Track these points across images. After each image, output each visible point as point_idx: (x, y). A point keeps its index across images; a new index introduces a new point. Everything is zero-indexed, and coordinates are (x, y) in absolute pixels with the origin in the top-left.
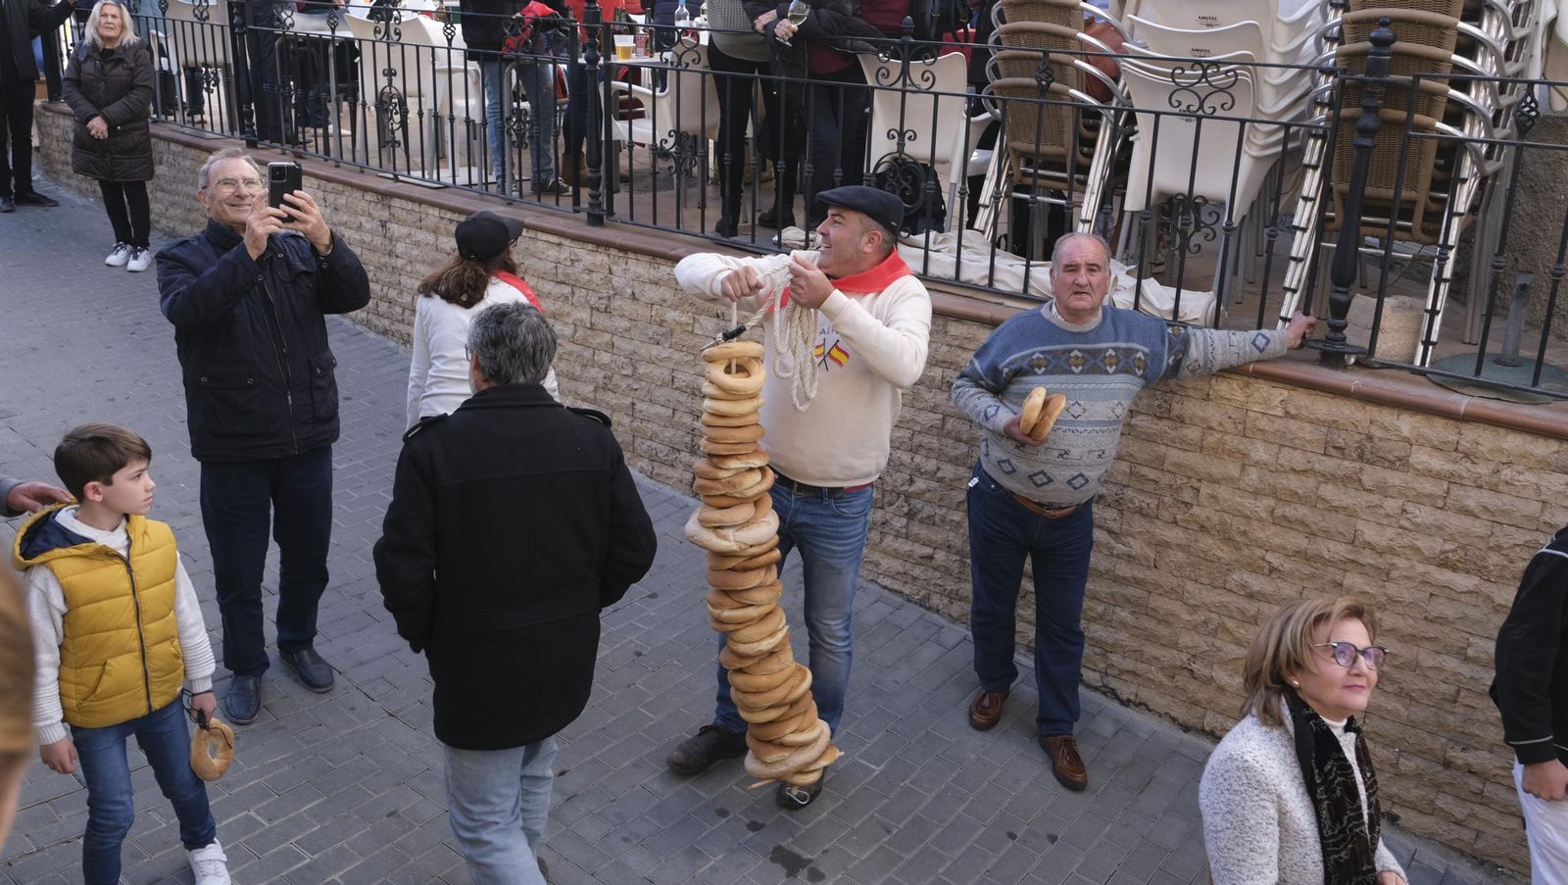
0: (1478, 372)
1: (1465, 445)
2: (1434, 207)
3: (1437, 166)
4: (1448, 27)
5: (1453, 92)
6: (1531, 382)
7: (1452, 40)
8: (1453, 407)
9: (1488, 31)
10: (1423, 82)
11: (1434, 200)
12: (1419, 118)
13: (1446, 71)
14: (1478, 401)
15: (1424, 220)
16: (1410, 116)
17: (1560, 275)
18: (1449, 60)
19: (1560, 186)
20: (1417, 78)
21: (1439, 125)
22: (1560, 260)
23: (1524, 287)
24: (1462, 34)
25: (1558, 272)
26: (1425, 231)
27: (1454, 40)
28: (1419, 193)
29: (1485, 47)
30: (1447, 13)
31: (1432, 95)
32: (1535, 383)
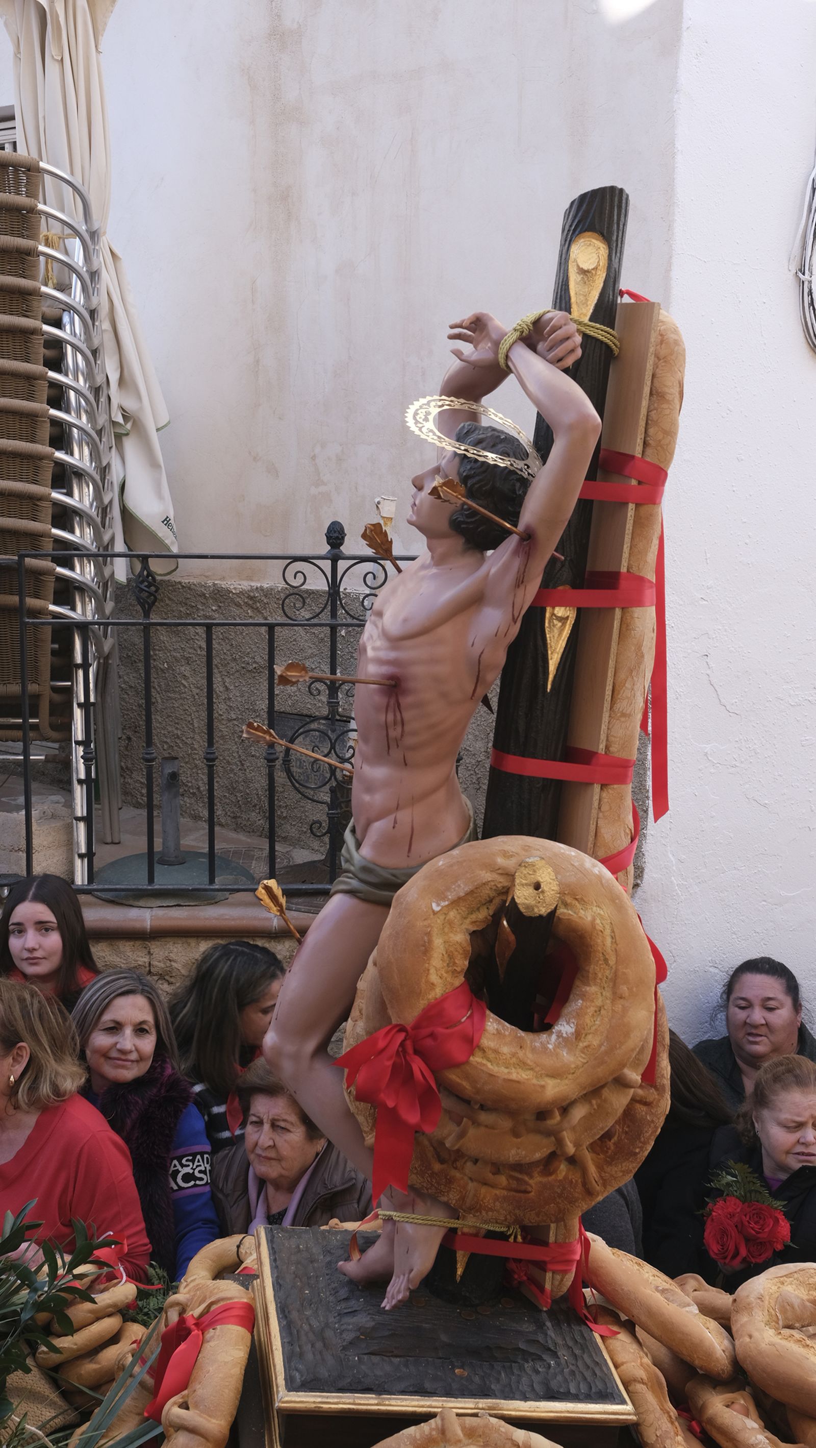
0: (151, 880)
1: (158, 965)
2: (57, 698)
3: (54, 653)
4: (41, 498)
5: (59, 570)
6: (206, 879)
7: (47, 512)
8: (138, 925)
9: (81, 500)
10: (27, 560)
11: (55, 690)
12: (31, 602)
13: (48, 547)
14: (160, 912)
15: (51, 715)
16: (22, 601)
17: (213, 760)
18: (50, 536)
19: (161, 654)
20: (22, 557)
21: (52, 608)
22: (211, 743)
23: (174, 776)
24: (56, 504)
25: (212, 756)
26: (53, 727)
27: (50, 511)
28: (42, 686)
29: (81, 516)
30: (35, 482)
31: (38, 574)
32: (212, 881)
